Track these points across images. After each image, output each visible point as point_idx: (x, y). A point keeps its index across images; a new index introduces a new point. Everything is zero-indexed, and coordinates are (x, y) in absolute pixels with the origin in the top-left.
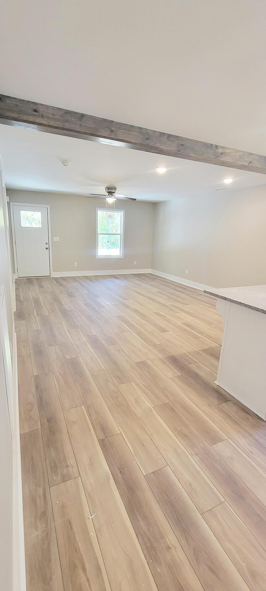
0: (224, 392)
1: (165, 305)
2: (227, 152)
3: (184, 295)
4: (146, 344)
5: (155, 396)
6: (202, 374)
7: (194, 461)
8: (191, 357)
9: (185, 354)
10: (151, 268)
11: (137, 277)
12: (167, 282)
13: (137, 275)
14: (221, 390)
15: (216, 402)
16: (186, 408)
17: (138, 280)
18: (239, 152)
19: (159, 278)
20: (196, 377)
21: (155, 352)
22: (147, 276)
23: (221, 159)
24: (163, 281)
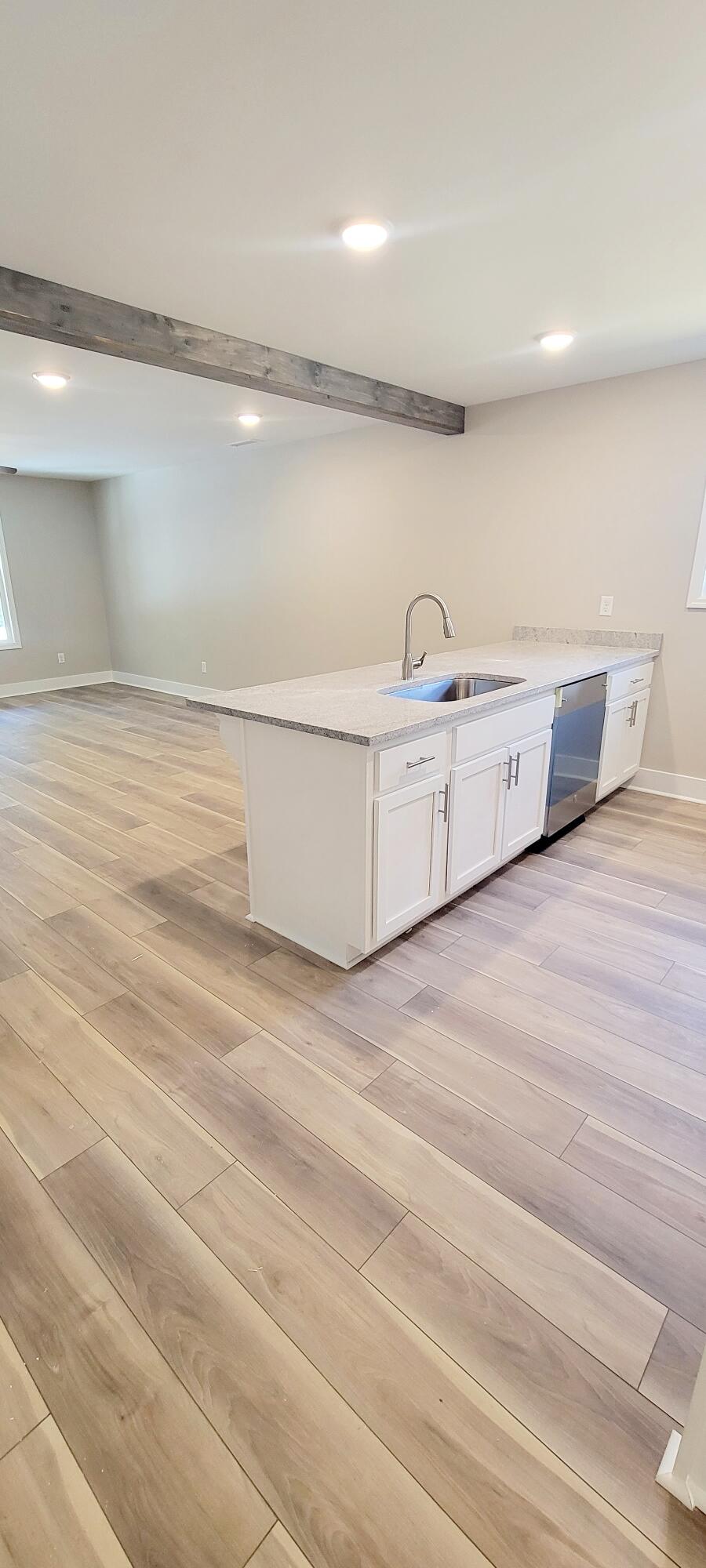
0: (266, 935)
1: (144, 761)
2: (200, 338)
3: (199, 726)
4: (80, 867)
5: (92, 989)
6: (219, 906)
7: (175, 1105)
8: (199, 873)
9: (184, 868)
10: (114, 669)
11: (72, 698)
12: (158, 701)
13: (72, 693)
14: (261, 932)
15: (244, 959)
16: (168, 995)
17: (74, 705)
18: (234, 341)
19: (136, 693)
20: (204, 917)
21: (104, 882)
22: (103, 693)
23: (188, 356)
24: (148, 699)
